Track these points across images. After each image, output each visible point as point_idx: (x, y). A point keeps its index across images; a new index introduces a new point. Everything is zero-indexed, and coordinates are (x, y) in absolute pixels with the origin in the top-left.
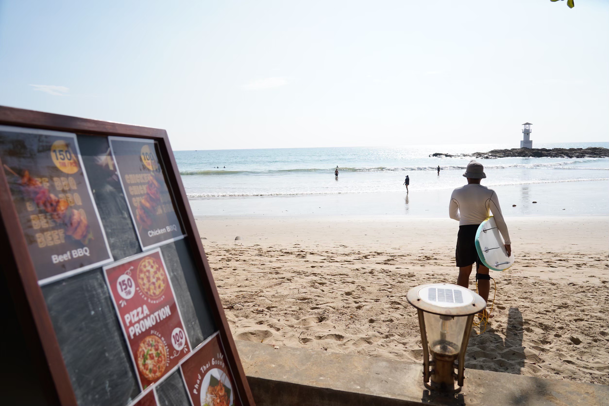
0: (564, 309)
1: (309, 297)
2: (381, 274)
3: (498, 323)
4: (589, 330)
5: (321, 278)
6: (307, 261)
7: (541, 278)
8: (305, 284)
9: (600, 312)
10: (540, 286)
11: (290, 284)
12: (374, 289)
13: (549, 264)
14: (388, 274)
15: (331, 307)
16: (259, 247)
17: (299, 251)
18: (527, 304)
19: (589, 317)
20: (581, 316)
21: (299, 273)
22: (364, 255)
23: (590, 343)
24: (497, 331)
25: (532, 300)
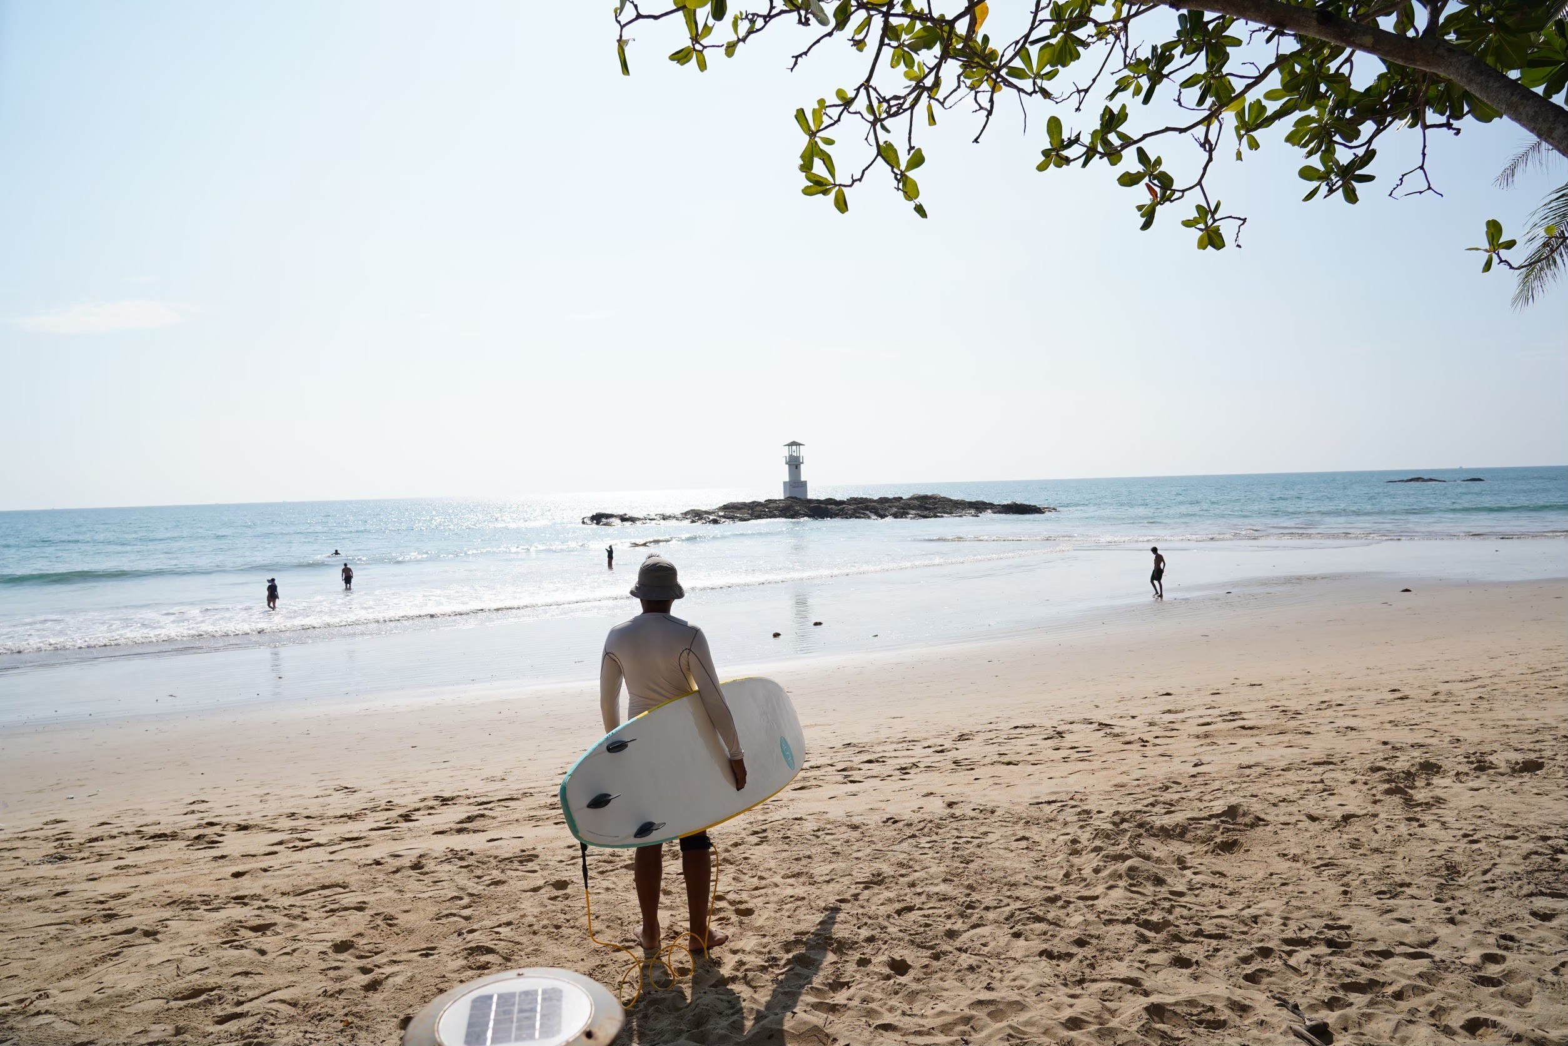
0: (876, 889)
1: (211, 981)
2: (446, 867)
3: (737, 957)
4: (925, 931)
5: (260, 908)
6: (223, 857)
7: (831, 816)
8: (202, 940)
9: (945, 880)
10: (829, 837)
11: (153, 948)
12: (419, 919)
13: (847, 775)
14: (465, 863)
15: (283, 1001)
16: (61, 827)
17: (199, 826)
18: (800, 891)
19: (923, 898)
20: (911, 899)
21: (187, 904)
22: (403, 811)
23: (926, 966)
24: (733, 979)
25: (811, 877)
